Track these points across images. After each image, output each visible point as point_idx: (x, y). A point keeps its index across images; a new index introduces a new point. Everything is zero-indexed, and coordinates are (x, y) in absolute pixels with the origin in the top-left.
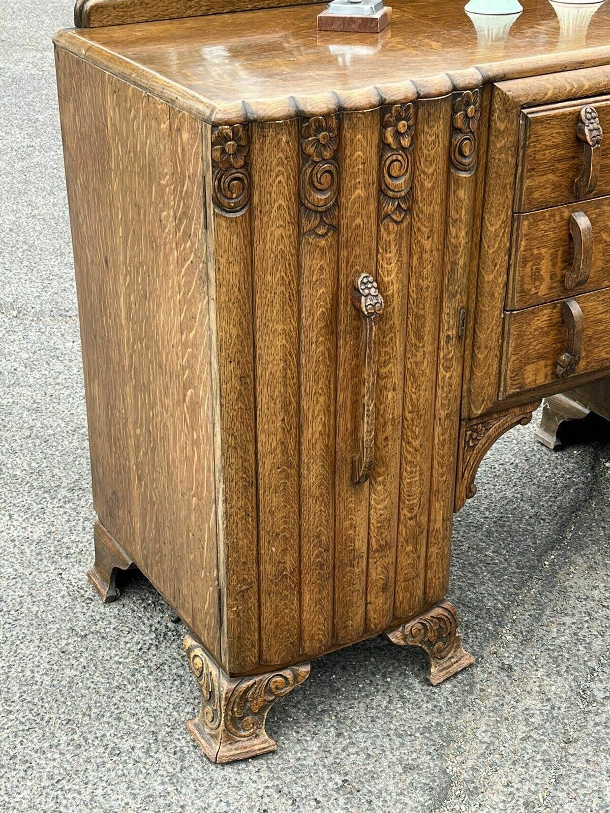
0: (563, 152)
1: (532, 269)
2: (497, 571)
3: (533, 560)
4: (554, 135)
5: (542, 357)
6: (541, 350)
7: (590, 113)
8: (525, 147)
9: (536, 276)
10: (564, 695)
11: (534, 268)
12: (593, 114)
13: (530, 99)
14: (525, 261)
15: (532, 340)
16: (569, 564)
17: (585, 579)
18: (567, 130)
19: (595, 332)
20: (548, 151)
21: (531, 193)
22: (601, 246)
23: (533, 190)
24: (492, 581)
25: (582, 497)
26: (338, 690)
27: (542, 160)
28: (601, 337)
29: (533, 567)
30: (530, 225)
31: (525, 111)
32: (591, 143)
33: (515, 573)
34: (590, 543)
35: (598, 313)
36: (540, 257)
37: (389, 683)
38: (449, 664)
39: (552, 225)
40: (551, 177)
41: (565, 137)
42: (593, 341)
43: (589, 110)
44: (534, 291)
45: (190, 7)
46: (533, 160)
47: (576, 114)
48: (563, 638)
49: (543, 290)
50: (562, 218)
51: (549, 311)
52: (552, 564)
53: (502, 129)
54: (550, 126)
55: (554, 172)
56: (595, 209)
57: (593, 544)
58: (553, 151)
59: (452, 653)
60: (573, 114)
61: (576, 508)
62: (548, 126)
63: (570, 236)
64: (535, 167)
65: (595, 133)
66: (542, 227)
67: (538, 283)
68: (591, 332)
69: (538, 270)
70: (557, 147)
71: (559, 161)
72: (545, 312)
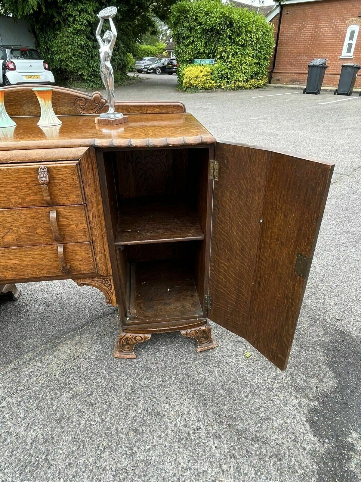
2: (44, 335)
16: (70, 340)
17: (67, 348)
24: (38, 339)
25: (108, 312)
29: (57, 337)
33: (49, 338)
34: (88, 333)
48: (27, 372)
52: (65, 338)
61: (101, 316)
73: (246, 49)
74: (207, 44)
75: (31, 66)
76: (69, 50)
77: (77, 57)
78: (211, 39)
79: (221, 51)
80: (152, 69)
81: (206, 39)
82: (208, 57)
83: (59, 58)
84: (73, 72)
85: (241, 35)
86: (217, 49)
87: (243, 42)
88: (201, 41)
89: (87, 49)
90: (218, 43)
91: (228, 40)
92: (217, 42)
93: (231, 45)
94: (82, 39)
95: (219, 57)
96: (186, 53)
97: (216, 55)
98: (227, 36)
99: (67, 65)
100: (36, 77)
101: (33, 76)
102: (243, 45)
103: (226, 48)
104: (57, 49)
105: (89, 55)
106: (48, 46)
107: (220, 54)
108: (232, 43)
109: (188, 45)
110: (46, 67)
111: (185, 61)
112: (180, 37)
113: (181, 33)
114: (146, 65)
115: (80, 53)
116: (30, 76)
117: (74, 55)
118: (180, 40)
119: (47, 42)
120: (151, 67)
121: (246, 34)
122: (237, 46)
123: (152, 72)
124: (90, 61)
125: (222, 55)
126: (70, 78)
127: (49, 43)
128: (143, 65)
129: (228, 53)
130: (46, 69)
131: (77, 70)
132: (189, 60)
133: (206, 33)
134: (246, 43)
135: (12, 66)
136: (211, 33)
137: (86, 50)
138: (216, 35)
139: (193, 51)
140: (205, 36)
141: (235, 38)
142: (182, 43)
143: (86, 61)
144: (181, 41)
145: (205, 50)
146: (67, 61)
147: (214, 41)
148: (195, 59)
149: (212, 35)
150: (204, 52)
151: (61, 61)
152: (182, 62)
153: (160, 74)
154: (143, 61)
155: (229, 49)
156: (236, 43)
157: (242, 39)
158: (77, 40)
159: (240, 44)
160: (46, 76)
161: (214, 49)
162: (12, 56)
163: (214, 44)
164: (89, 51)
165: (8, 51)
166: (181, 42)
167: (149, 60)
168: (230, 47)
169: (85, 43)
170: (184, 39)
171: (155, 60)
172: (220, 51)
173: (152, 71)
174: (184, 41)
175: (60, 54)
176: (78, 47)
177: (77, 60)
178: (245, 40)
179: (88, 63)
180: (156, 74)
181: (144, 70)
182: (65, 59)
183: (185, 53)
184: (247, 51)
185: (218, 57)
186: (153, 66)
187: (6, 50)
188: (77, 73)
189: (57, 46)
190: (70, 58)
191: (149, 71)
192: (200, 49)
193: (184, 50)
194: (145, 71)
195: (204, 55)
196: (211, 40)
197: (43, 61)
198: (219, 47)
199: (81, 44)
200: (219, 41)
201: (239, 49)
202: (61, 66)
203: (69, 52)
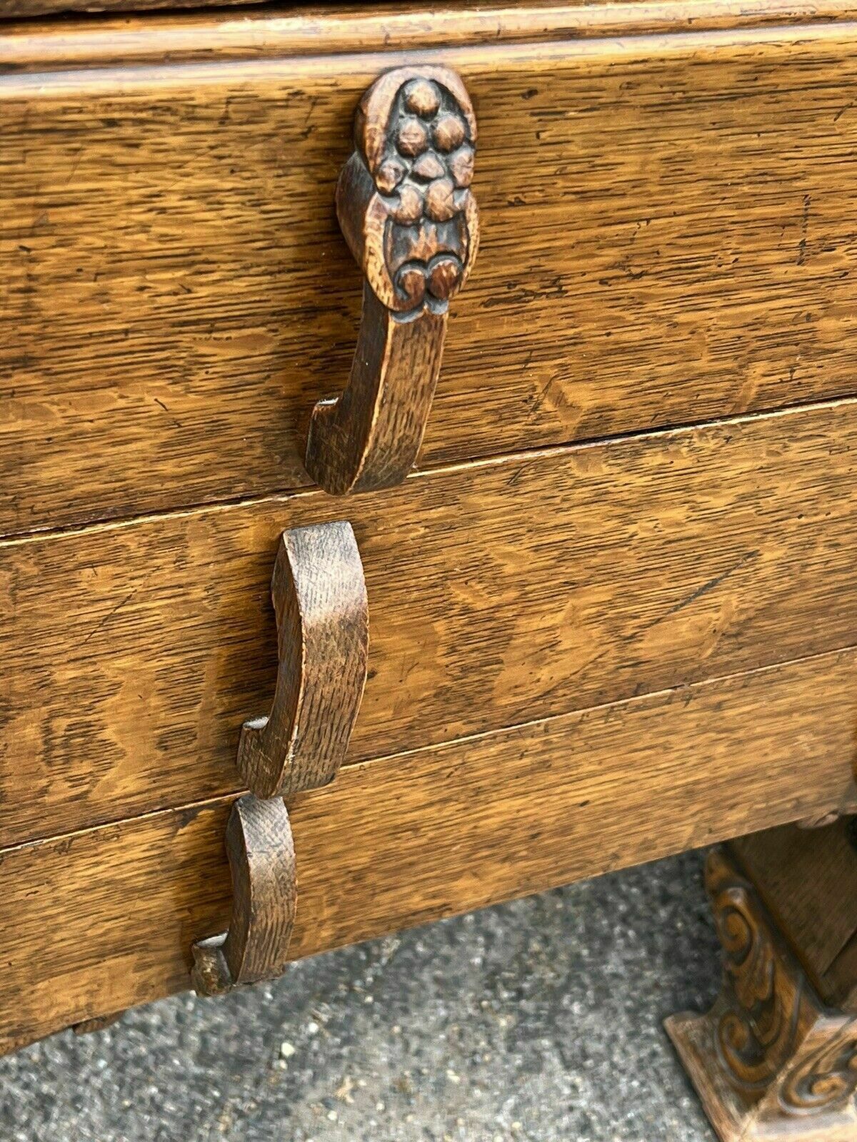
0: (240, 285)
1: (48, 731)
3: (252, 1034)
4: (172, 201)
5: (120, 949)
6: (117, 935)
7: (428, 116)
9: (74, 749)
11: (61, 724)
12: (448, 125)
15: (62, 919)
16: (345, 1063)
18: (269, 182)
19: (385, 856)
20: (133, 281)
22: (440, 627)
23: (31, 450)
27: (86, 319)
28: (411, 864)
29: (240, 1063)
32: (386, 296)
33: (180, 1077)
34: (433, 988)
35: (403, 808)
36: (89, 690)
39: (167, 576)
41: (252, 214)
42: (373, 878)
43: (424, 96)
44: (62, 790)
46: (25, 320)
47: (337, 102)
50: (228, 551)
51: (153, 835)
54: (142, 155)
55: (180, 374)
56: (427, 506)
58: (164, 280)
60: (315, 101)
62: (121, 155)
63: (269, 610)
64: (37, 350)
65: (425, 240)
66: (104, 590)
67: (85, 767)
68: (361, 859)
69: (86, 730)
70: (193, 260)
71: (212, 326)
72: (131, 838)
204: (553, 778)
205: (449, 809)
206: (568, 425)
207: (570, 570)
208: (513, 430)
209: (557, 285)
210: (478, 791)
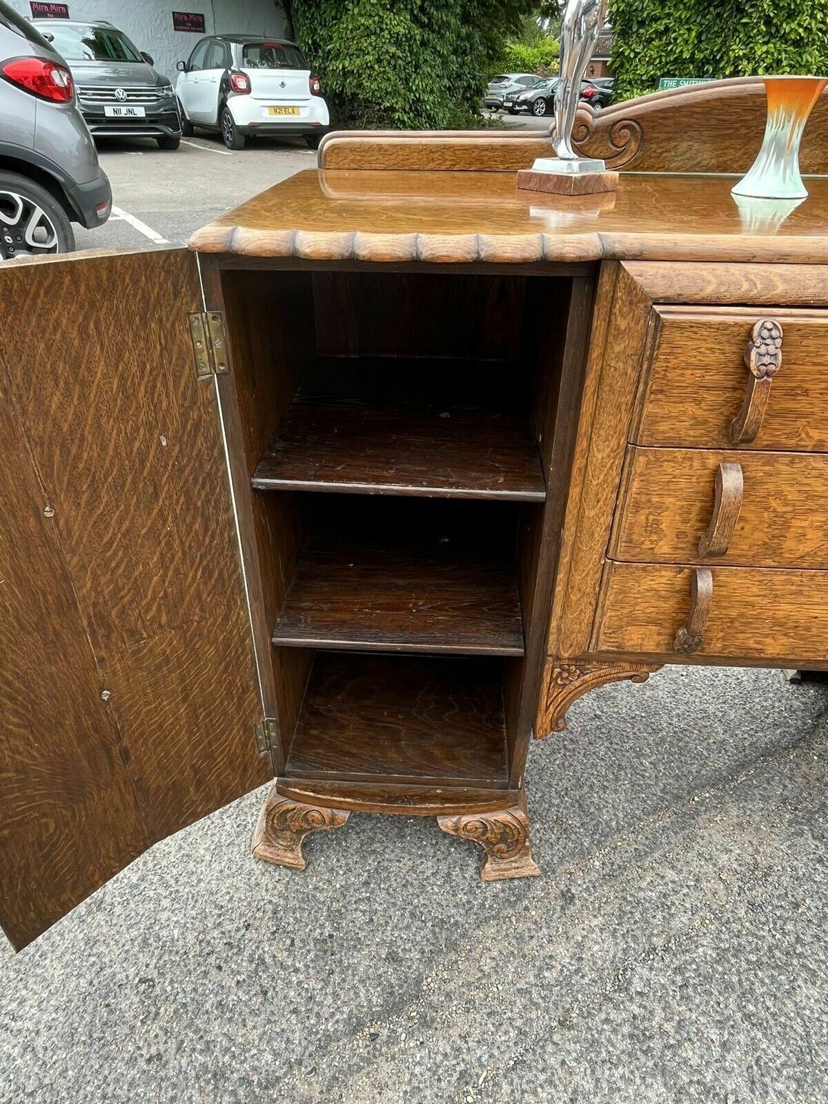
0: (716, 377)
1: (647, 519)
2: (639, 785)
3: (683, 789)
4: (703, 350)
5: (654, 622)
6: (653, 615)
7: (770, 330)
8: (651, 359)
9: (653, 528)
10: (600, 962)
11: (651, 517)
12: (775, 333)
13: (671, 292)
14: (637, 507)
15: (639, 600)
16: (718, 810)
17: (724, 836)
18: (727, 348)
19: (742, 615)
20: (690, 372)
21: (654, 423)
22: (766, 515)
23: (658, 419)
24: (626, 794)
25: (784, 743)
26: (404, 836)
27: (679, 381)
28: (751, 623)
29: (678, 797)
30: (648, 463)
31: (658, 308)
32: (755, 373)
33: (655, 795)
35: (749, 594)
36: (660, 507)
37: (450, 854)
38: (507, 866)
39: (686, 471)
40: (691, 408)
41: (722, 357)
42: (737, 624)
43: (769, 325)
44: (647, 545)
45: (433, 160)
46: (663, 379)
47: (747, 327)
48: (650, 893)
49: (664, 548)
50: (704, 467)
51: (670, 574)
52: (701, 803)
53: (623, 328)
54: (697, 336)
55: (698, 402)
56: (764, 465)
57: (760, 800)
58: (699, 373)
59: (516, 857)
60: (741, 326)
61: (770, 752)
62: (693, 335)
63: (714, 490)
64: (665, 388)
65: (767, 360)
66: (670, 471)
67: (655, 537)
68: (734, 613)
69: (657, 522)
70: (706, 368)
71: (708, 389)
72: (663, 573)
73: (804, 52)
74: (703, 38)
75: (283, 84)
76: (370, 48)
77: (384, 67)
78: (714, 24)
79: (738, 58)
80: (525, 102)
81: (701, 25)
82: (699, 71)
83: (344, 68)
84: (370, 102)
85: (798, 15)
86: (726, 53)
87: (800, 35)
88: (689, 30)
89: (409, 46)
90: (733, 36)
91: (763, 28)
92: (731, 34)
93: (766, 43)
94: (402, 21)
95: (731, 72)
96: (643, 62)
97: (723, 67)
98: (760, 17)
99: (360, 85)
100: (291, 110)
101: (286, 107)
102: (798, 43)
103: (752, 48)
104: (340, 45)
105: (411, 62)
106: (318, 40)
107: (733, 64)
108: (772, 36)
109: (650, 41)
110: (315, 88)
111: (636, 83)
112: (632, 20)
113: (636, 9)
114: (510, 94)
115: (393, 56)
116: (280, 107)
117: (379, 61)
118: (631, 28)
119: (315, 29)
120: (522, 98)
121: (812, 12)
122: (783, 46)
123: (525, 110)
124: (411, 76)
125: (740, 68)
126: (362, 115)
127: (323, 32)
128: (504, 92)
129: (756, 63)
130: (314, 93)
131: (380, 97)
132: (648, 81)
133: (705, 9)
134: (808, 37)
135: (242, 84)
136: (718, 10)
137: (407, 48)
138: (730, 16)
139: (660, 57)
140: (700, 17)
141: (781, 25)
142: (635, 36)
143: (403, 76)
144: (634, 30)
145: (693, 54)
146: (360, 75)
147: (723, 30)
148: (663, 76)
149: (718, 15)
150: (692, 59)
151: (346, 74)
152: (630, 83)
153: (542, 116)
154: (505, 83)
155: (760, 50)
156: (781, 37)
157: (800, 25)
158: (391, 24)
159: (791, 39)
160: (312, 110)
161: (718, 51)
162: (245, 60)
163: (721, 39)
164: (411, 52)
165: (235, 49)
166: (634, 33)
167: (518, 81)
168: (765, 48)
169: (407, 31)
170: (642, 24)
171: (533, 81)
172: (735, 57)
173: (525, 107)
174: (642, 31)
175: (345, 59)
176: (390, 41)
177: (385, 72)
178: (806, 29)
179: (407, 81)
180: (534, 115)
181: (505, 104)
182: (358, 72)
183: (639, 59)
184: (806, 57)
185: (727, 73)
186: (529, 95)
187: (233, 45)
188: (380, 104)
189: (342, 38)
190: (369, 68)
191: (517, 108)
192: (682, 52)
193: (640, 53)
194: (506, 108)
195: (688, 68)
196: (716, 29)
197: (309, 72)
198: (734, 47)
199: (397, 34)
200: (736, 30)
201: (786, 51)
202: (344, 86)
203: (368, 54)
204: (804, 600)
205: (766, 601)
206: (810, 444)
207: (810, 504)
208: (792, 442)
209: (806, 392)
210: (776, 596)
